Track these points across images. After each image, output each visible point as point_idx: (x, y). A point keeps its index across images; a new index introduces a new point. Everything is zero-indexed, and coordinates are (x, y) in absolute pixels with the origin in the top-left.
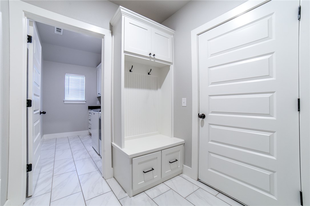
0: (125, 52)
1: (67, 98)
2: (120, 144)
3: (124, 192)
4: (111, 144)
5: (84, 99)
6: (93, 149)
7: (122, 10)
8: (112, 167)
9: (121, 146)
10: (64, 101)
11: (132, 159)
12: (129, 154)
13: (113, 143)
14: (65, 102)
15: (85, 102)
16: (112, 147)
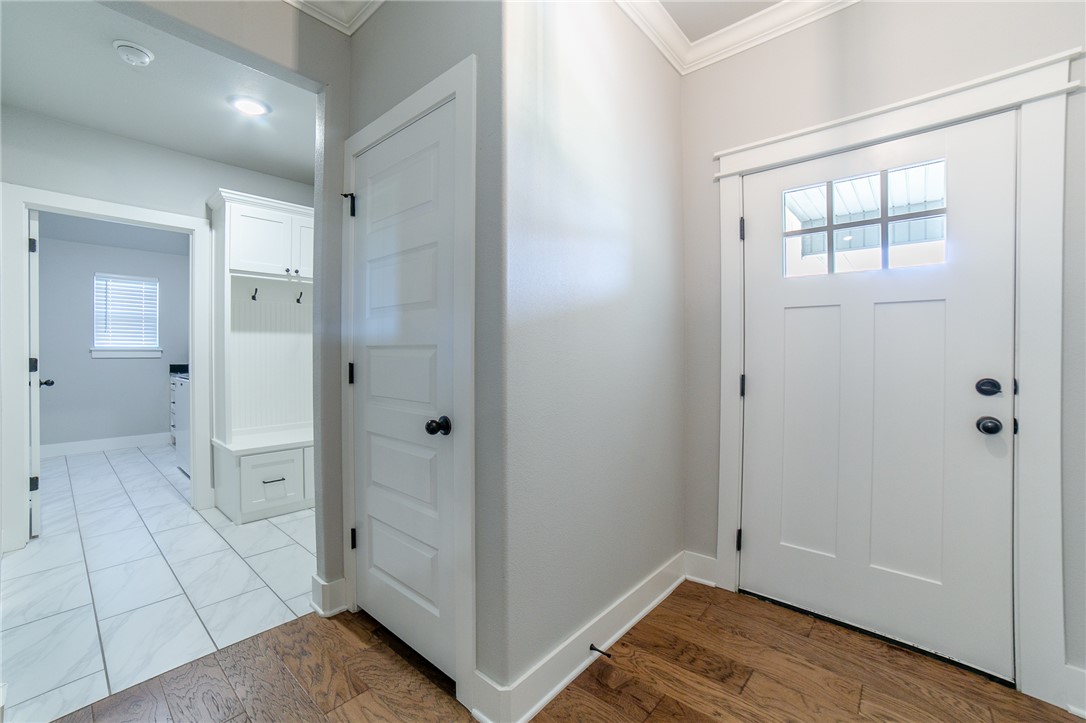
0: (231, 271)
1: (98, 344)
2: (223, 437)
3: (228, 521)
4: (211, 441)
5: (155, 345)
6: (179, 471)
7: (223, 194)
8: (213, 486)
9: (224, 441)
10: (91, 351)
11: (239, 458)
12: (233, 450)
13: (214, 439)
14: (94, 355)
15: (159, 355)
16: (212, 446)
